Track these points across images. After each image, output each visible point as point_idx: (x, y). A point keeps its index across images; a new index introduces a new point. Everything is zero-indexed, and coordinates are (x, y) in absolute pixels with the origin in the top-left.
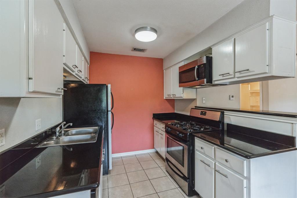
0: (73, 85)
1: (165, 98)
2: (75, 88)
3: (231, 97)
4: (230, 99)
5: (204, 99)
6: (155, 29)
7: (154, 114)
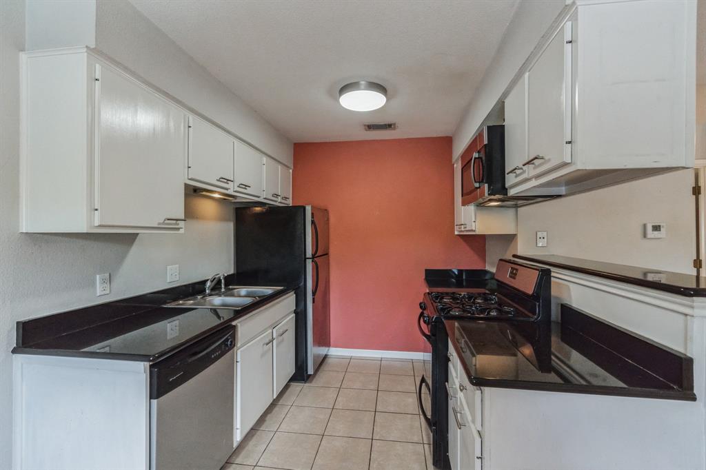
0: (258, 209)
1: (456, 233)
2: (260, 213)
3: (649, 228)
4: (645, 235)
5: (540, 234)
6: (382, 86)
7: (426, 270)
